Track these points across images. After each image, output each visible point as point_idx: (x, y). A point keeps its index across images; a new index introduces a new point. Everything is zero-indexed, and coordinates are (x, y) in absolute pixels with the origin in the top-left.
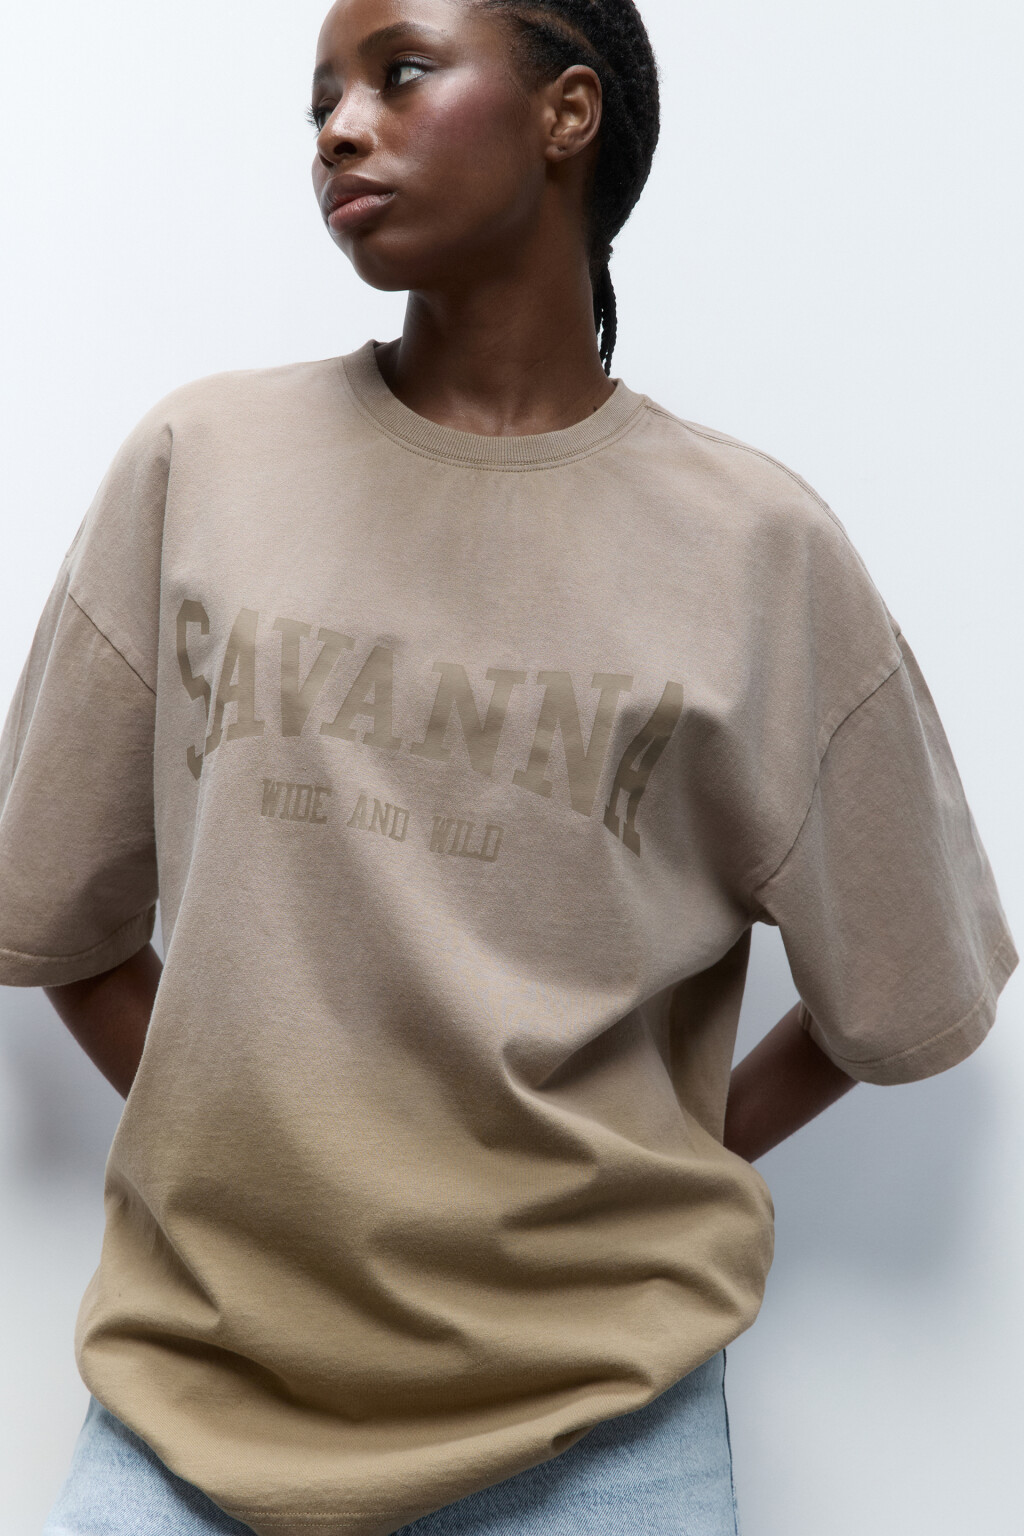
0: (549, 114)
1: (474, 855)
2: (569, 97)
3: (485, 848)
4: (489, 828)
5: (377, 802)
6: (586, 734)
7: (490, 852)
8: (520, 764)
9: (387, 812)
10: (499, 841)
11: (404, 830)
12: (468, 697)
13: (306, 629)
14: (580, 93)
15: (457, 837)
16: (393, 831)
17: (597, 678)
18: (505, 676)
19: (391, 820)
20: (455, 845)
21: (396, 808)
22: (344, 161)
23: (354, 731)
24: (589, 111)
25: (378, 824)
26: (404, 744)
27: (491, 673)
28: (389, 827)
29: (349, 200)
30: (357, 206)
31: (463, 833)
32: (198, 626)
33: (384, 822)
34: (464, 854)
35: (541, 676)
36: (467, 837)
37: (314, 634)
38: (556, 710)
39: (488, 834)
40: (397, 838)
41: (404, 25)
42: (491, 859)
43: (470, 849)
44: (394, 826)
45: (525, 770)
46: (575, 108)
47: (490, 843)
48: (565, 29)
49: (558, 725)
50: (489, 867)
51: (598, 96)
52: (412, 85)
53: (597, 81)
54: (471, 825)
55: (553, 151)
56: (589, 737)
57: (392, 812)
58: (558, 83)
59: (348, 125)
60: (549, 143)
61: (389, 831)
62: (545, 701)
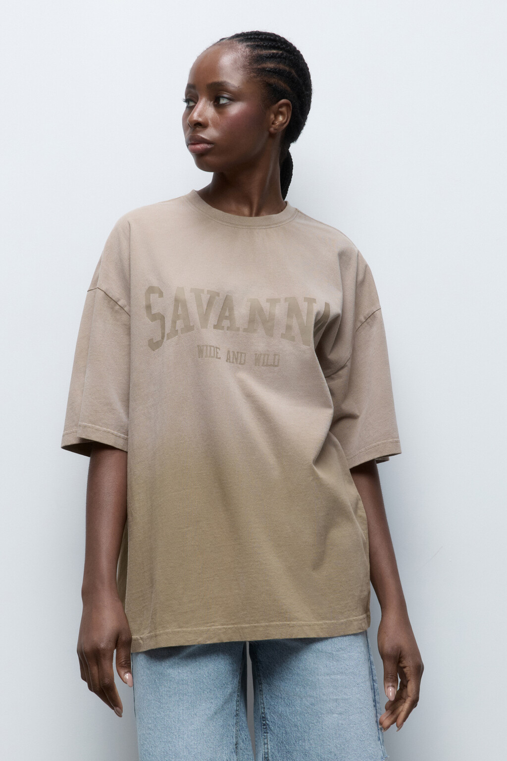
0: (272, 116)
1: (271, 365)
2: (280, 110)
3: (274, 362)
4: (275, 355)
5: (233, 352)
6: (305, 318)
7: (276, 363)
8: (283, 331)
9: (238, 355)
10: (279, 360)
11: (245, 360)
12: (261, 310)
13: (202, 291)
14: (284, 109)
15: (264, 360)
16: (240, 362)
17: (306, 299)
18: (273, 301)
19: (239, 358)
20: (263, 363)
21: (241, 353)
22: (197, 128)
23: (224, 326)
24: (286, 116)
25: (234, 360)
26: (241, 329)
27: (268, 300)
28: (239, 361)
29: (198, 144)
30: (199, 147)
31: (266, 358)
32: (157, 295)
33: (237, 359)
34: (267, 365)
35: (286, 300)
36: (268, 359)
37: (206, 292)
38: (293, 310)
39: (275, 357)
40: (242, 364)
41: (225, 82)
42: (276, 366)
43: (269, 364)
44: (241, 359)
45: (284, 333)
46: (282, 113)
47: (276, 360)
48: (282, 84)
49: (294, 316)
50: (276, 369)
51: (290, 109)
52: (224, 106)
53: (291, 105)
54: (268, 355)
55: (272, 129)
56: (306, 319)
57: (239, 355)
58: (277, 105)
59: (200, 116)
60: (271, 127)
61: (238, 362)
62: (289, 308)
